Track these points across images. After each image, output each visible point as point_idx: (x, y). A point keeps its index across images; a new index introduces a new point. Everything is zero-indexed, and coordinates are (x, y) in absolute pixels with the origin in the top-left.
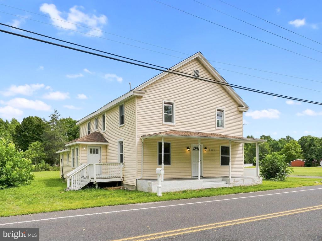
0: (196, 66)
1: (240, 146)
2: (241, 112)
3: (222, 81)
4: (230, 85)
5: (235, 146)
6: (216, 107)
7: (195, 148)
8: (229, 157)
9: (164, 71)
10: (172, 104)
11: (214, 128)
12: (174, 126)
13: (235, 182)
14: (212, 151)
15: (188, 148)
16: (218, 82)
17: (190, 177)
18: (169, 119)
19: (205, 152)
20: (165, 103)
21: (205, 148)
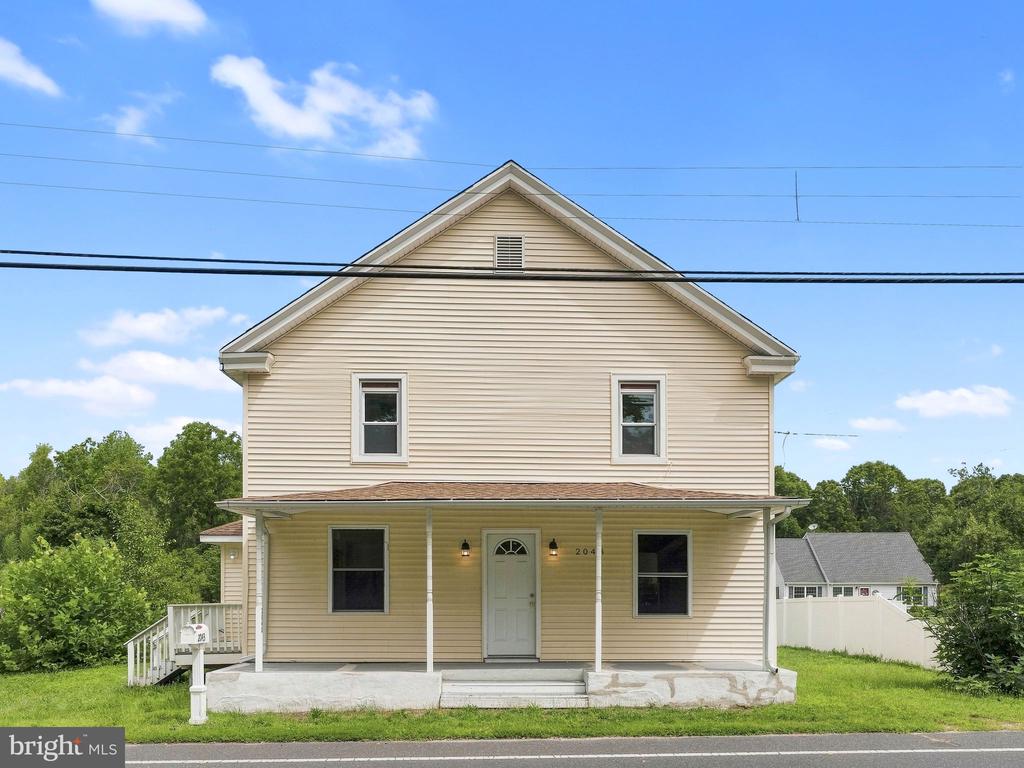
0: (508, 222)
1: (756, 529)
2: (766, 381)
3: (649, 269)
4: (687, 276)
5: (724, 530)
6: (612, 371)
7: (506, 545)
8: (685, 581)
9: (331, 274)
10: (395, 384)
11: (608, 462)
12: (403, 465)
13: (620, 689)
14: (582, 555)
15: (465, 546)
16: (632, 276)
17: (477, 657)
18: (382, 440)
19: (553, 558)
20: (365, 384)
21: (553, 545)
